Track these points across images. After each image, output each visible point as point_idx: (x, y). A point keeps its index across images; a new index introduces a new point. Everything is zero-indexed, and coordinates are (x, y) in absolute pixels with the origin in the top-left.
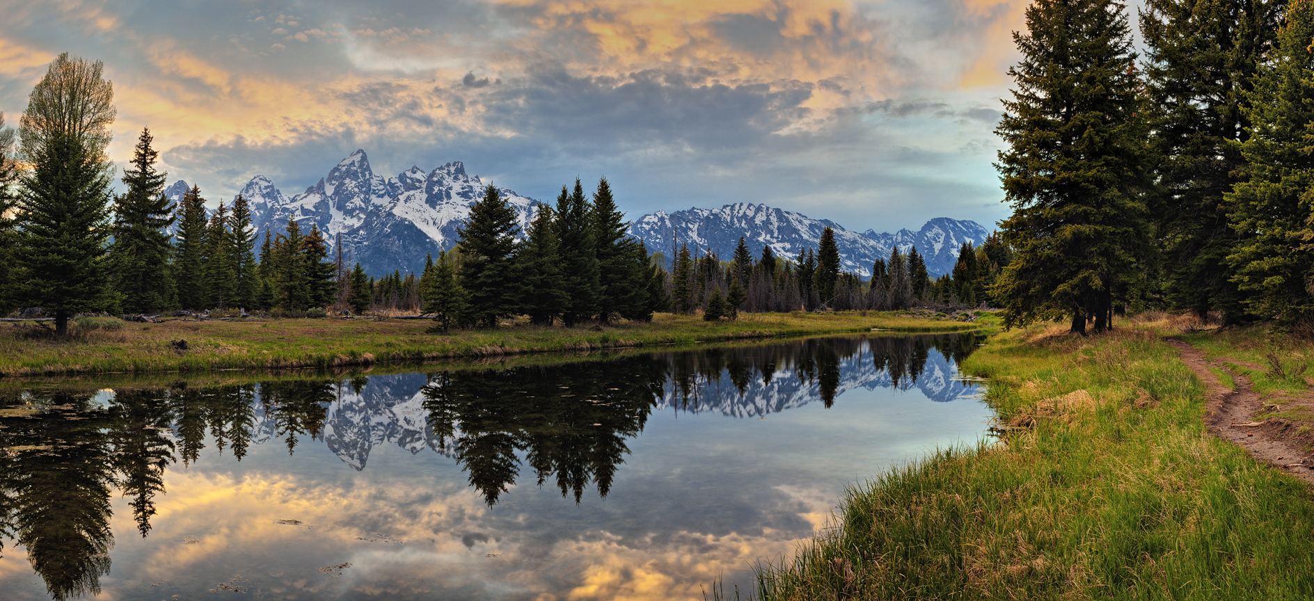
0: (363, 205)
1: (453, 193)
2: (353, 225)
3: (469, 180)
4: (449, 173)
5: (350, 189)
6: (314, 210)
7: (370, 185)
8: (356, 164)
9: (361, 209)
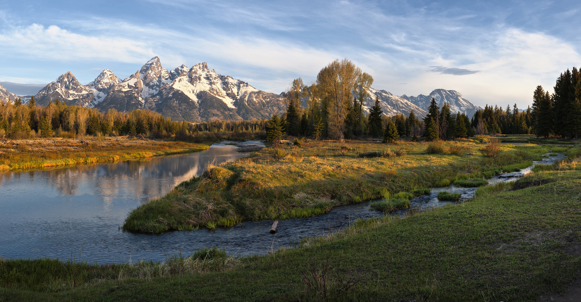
0: (158, 83)
1: (202, 78)
2: (153, 93)
3: (210, 71)
4: (200, 68)
5: (151, 75)
6: (134, 86)
7: (161, 73)
8: (154, 64)
9: (157, 85)
